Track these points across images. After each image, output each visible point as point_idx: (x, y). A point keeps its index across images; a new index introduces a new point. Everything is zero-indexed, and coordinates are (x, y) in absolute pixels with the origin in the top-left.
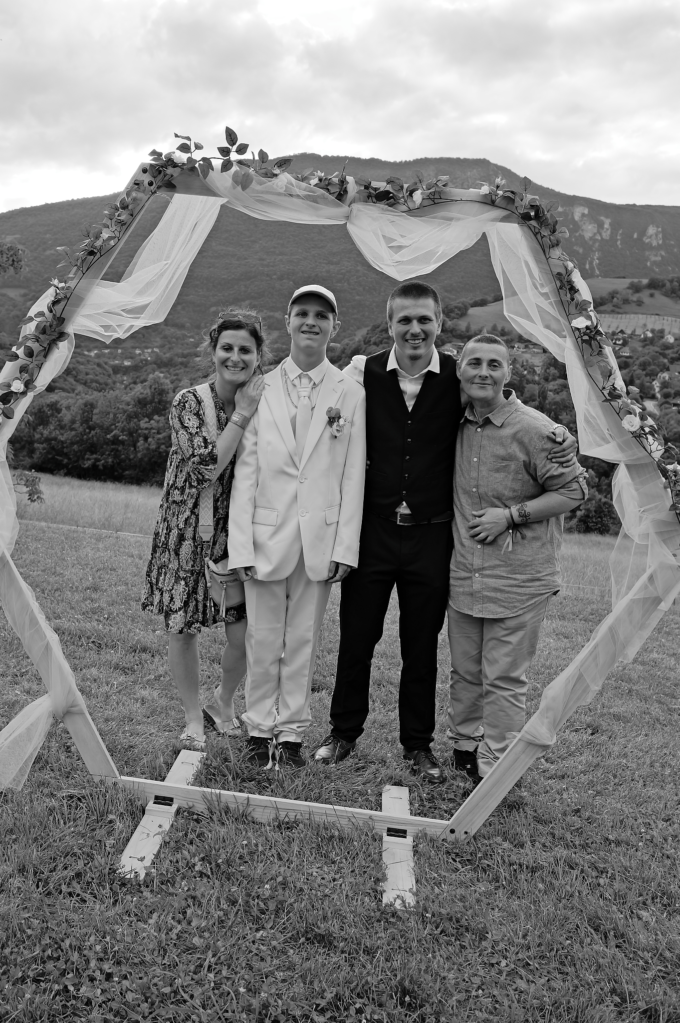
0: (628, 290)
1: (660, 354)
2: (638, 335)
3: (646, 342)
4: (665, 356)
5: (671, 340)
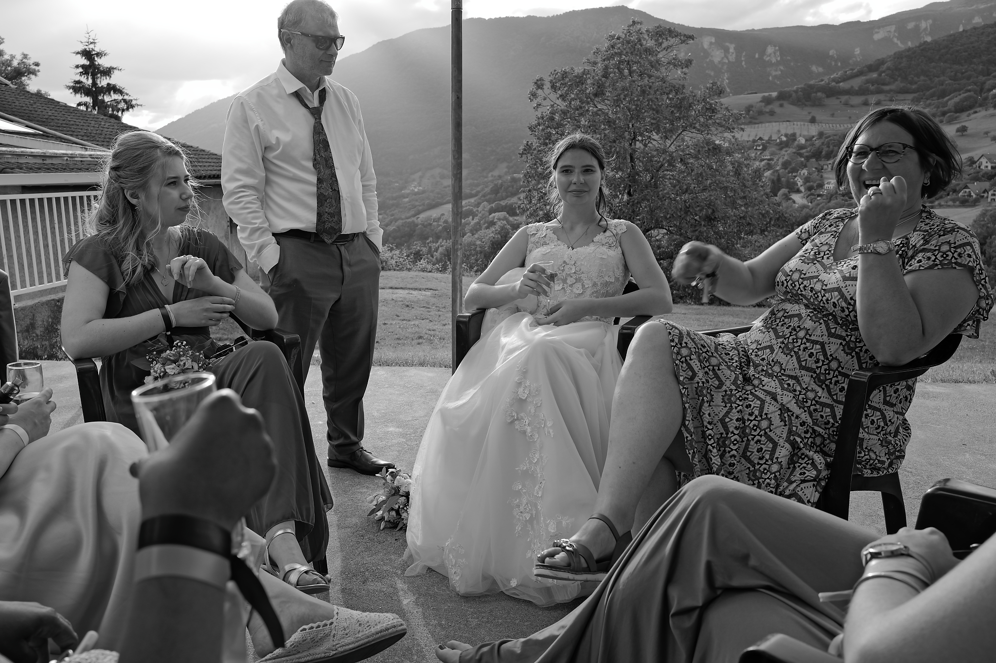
0: (761, 103)
1: (796, 154)
2: (774, 140)
3: (783, 145)
4: (801, 155)
5: (803, 141)
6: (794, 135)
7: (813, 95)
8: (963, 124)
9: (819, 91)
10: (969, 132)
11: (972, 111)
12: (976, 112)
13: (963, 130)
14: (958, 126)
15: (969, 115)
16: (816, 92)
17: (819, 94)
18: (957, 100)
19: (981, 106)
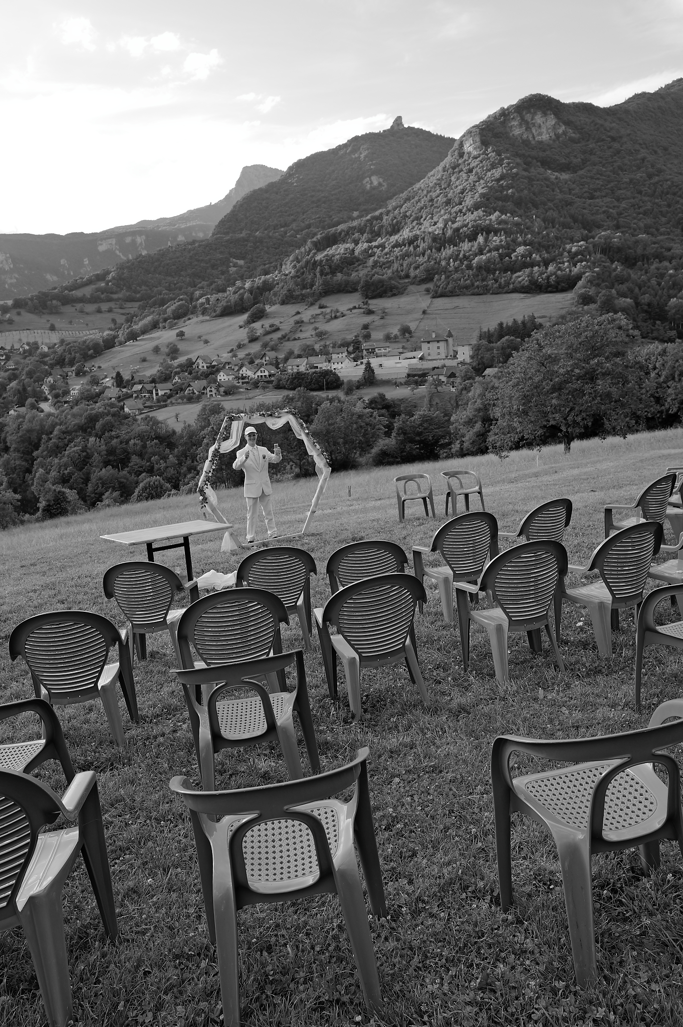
1: (41, 362)
2: (16, 349)
3: (25, 354)
4: (45, 363)
5: (46, 349)
6: (36, 343)
7: (49, 303)
8: (181, 329)
9: (54, 299)
10: (186, 336)
11: (186, 318)
12: (189, 319)
13: (181, 334)
14: (177, 331)
15: (185, 322)
16: (51, 300)
17: (54, 302)
18: (173, 307)
19: (192, 313)
